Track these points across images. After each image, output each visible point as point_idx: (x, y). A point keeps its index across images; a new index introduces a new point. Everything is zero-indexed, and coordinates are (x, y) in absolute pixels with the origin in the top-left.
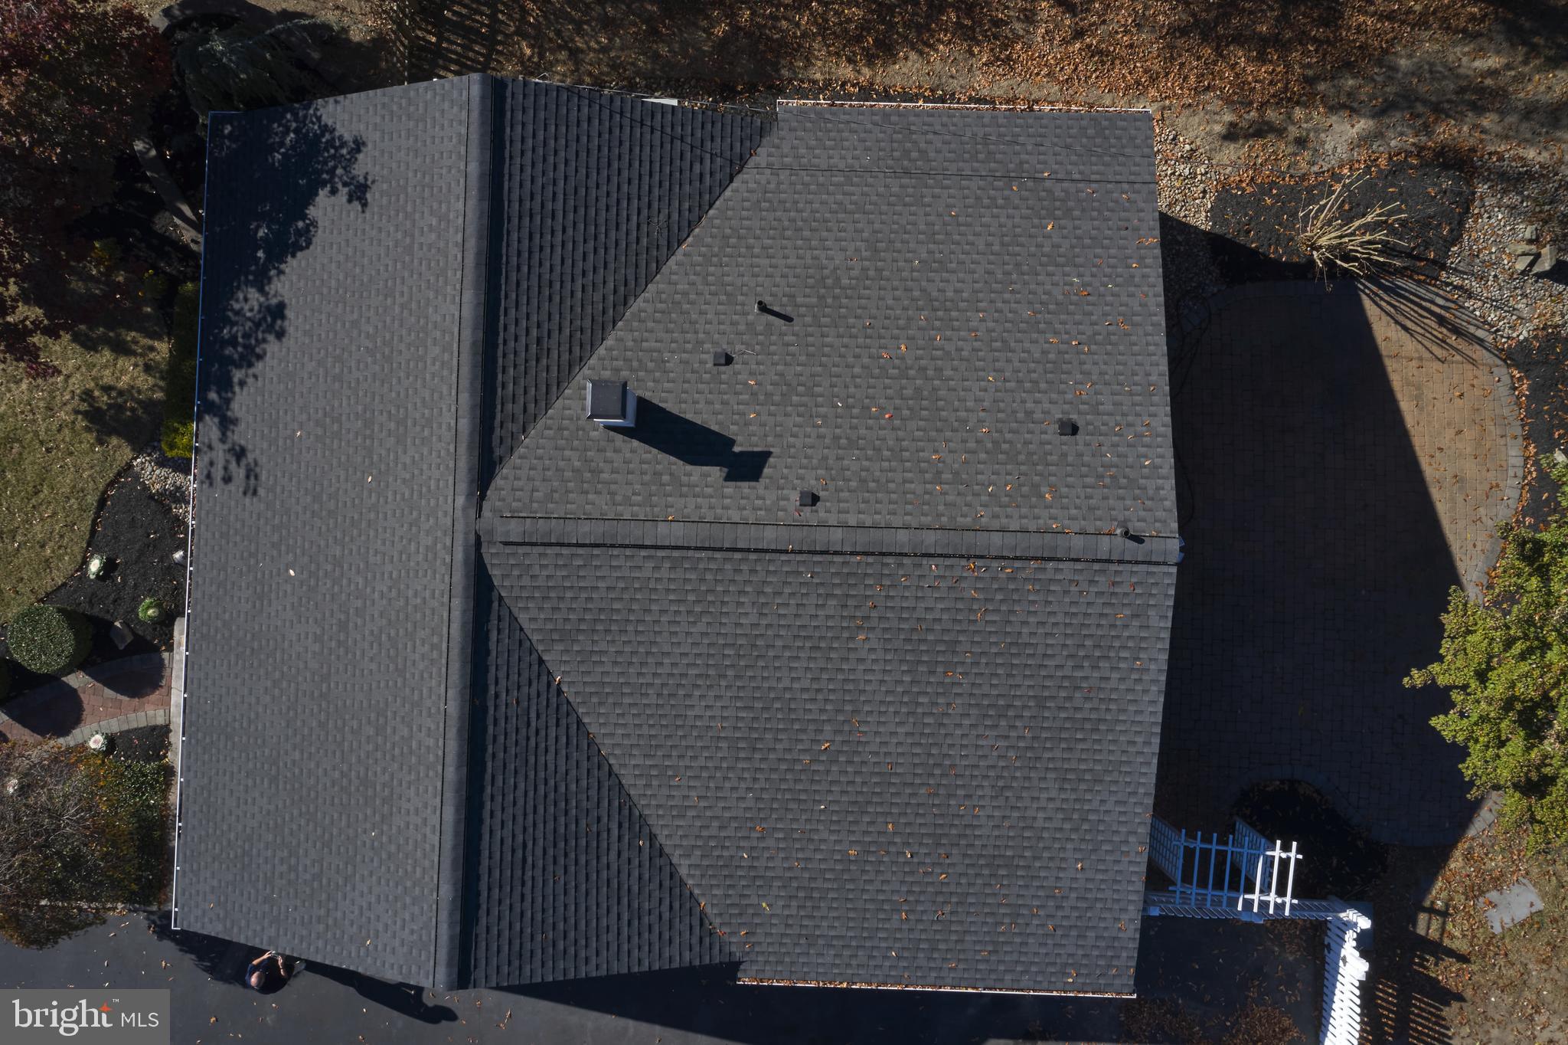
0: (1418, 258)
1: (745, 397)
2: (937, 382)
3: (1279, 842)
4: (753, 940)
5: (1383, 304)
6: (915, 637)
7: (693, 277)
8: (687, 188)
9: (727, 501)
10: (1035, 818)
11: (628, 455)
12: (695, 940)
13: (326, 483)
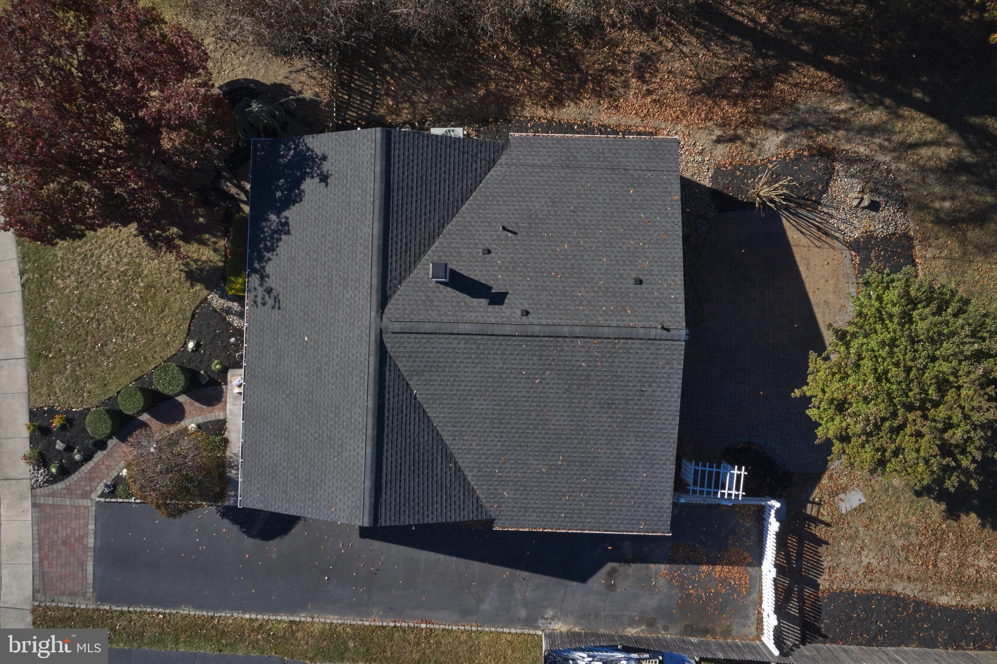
0: (808, 200)
1: (497, 268)
2: (581, 262)
3: (736, 467)
4: (500, 509)
5: (792, 221)
6: (571, 373)
7: (473, 215)
8: (470, 175)
9: (489, 314)
10: (625, 454)
11: (446, 294)
12: (475, 509)
13: (310, 306)
